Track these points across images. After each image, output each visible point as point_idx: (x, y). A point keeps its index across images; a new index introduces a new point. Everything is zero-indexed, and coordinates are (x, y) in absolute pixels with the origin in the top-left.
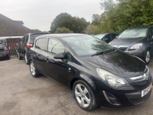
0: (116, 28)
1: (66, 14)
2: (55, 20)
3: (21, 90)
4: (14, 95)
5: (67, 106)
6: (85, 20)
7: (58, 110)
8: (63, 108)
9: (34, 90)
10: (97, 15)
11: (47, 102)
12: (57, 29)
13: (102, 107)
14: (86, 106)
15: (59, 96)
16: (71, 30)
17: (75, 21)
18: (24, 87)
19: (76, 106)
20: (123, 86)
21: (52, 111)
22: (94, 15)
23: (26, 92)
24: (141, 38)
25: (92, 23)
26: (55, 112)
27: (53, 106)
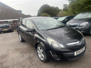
0: (75, 13)
1: (46, 5)
2: (40, 9)
3: (12, 49)
4: (8, 51)
5: (33, 59)
7: (27, 61)
8: (30, 60)
9: (19, 49)
11: (23, 56)
12: (41, 14)
13: (50, 61)
14: (42, 59)
15: (31, 53)
16: (49, 15)
17: (52, 9)
18: (14, 47)
19: (38, 59)
20: (62, 48)
21: (24, 61)
23: (14, 50)
24: (88, 18)
25: (63, 10)
26: (25, 62)
27: (25, 58)
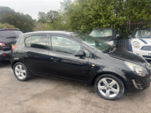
6: (31, 17)
10: (43, 13)
16: (16, 27)
17: (20, 17)
22: (40, 13)
25: (39, 21)
